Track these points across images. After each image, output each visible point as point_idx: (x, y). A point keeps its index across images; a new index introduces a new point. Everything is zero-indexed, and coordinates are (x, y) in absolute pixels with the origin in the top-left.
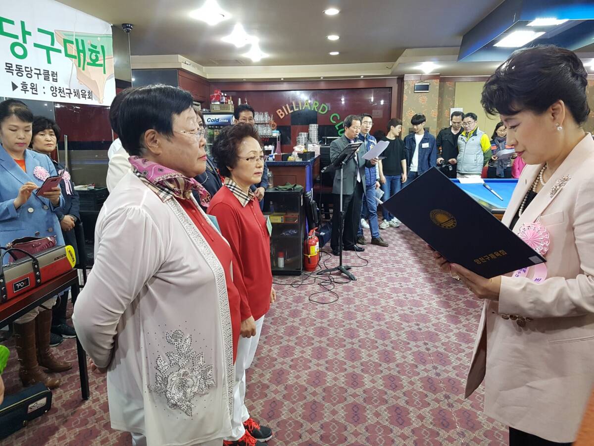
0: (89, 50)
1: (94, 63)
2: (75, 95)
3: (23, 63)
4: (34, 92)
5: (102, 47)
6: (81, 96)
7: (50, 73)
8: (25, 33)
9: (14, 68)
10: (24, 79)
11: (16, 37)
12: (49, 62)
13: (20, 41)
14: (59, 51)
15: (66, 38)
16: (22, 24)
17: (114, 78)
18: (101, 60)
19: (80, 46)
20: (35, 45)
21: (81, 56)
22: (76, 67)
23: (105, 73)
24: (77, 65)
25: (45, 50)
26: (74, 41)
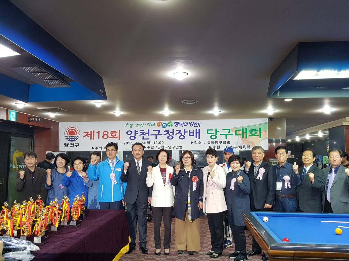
0: (250, 131)
1: (253, 135)
2: (239, 147)
3: (214, 140)
4: (218, 148)
5: (260, 129)
6: (242, 148)
7: (226, 142)
8: (216, 131)
9: (211, 142)
10: (215, 145)
11: (213, 134)
12: (226, 138)
13: (215, 134)
14: (233, 134)
15: (236, 129)
16: (216, 129)
17: (268, 139)
18: (258, 133)
19: (245, 131)
20: (221, 134)
21: (245, 134)
22: (241, 138)
23: (261, 138)
24: (242, 137)
25: (225, 135)
26: (241, 129)
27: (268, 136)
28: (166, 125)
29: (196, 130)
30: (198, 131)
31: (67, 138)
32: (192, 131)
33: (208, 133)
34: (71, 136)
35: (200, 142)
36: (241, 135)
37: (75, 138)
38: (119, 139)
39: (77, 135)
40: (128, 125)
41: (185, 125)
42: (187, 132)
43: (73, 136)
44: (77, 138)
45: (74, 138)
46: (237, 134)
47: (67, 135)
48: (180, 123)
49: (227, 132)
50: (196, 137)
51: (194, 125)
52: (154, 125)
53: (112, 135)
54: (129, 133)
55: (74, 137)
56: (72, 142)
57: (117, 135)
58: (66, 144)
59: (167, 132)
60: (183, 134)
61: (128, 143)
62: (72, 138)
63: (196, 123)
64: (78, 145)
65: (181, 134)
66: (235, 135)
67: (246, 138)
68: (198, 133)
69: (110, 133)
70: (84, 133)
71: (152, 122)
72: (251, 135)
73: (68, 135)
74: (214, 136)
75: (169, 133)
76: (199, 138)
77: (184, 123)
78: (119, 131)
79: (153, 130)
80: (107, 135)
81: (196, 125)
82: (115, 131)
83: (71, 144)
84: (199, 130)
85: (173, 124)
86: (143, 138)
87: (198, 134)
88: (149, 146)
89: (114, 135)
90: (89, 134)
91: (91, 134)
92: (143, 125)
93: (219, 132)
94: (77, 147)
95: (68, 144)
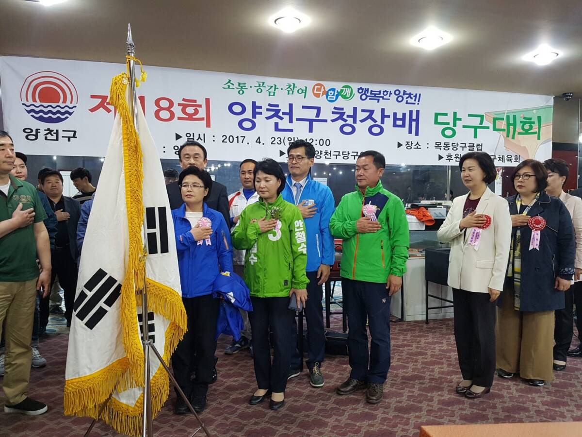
0: (521, 122)
1: (526, 132)
2: (500, 159)
3: (450, 141)
5: (539, 118)
6: (506, 160)
7: (475, 145)
8: (456, 119)
9: (442, 145)
10: (451, 151)
11: (448, 124)
12: (475, 137)
13: (451, 125)
14: (488, 128)
15: (496, 116)
17: (551, 142)
18: (535, 129)
19: (511, 121)
20: (464, 127)
22: (504, 136)
23: (540, 139)
24: (506, 136)
25: (473, 129)
26: (505, 118)
27: (551, 137)
29: (411, 112)
30: (414, 117)
31: (33, 111)
32: (400, 116)
33: (436, 122)
34: (46, 104)
35: (418, 143)
36: (504, 130)
37: (63, 114)
38: (208, 125)
39: (68, 103)
40: (231, 86)
41: (385, 97)
42: (389, 117)
43: (54, 105)
44: (70, 114)
45: (58, 112)
46: (497, 127)
47: (31, 102)
48: (372, 91)
50: (410, 132)
51: (405, 100)
52: (304, 92)
53: (184, 111)
54: (237, 109)
55: (58, 109)
56: (53, 126)
57: (202, 113)
58: (32, 131)
59: (340, 113)
60: (379, 123)
61: (236, 139)
62: (50, 112)
63: (410, 94)
64: (74, 137)
65: (375, 121)
66: (494, 130)
67: (513, 138)
68: (414, 120)
69: (179, 105)
70: (93, 97)
71: (300, 83)
72: (522, 131)
73: (34, 100)
74: (449, 130)
75: (345, 117)
76: (417, 134)
77: (382, 93)
78: (208, 101)
79: (304, 107)
80: (168, 109)
81: (410, 100)
82: (195, 101)
83: (50, 131)
84: (418, 112)
85: (355, 91)
87: (414, 123)
89: (190, 110)
90: (107, 103)
92: (275, 88)
93: (460, 119)
94: (69, 140)
95: (37, 130)
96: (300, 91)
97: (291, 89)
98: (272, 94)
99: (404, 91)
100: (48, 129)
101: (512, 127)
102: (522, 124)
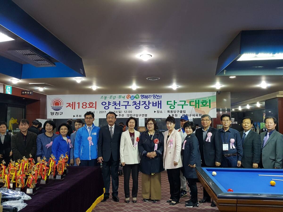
0: (201, 102)
1: (204, 106)
2: (193, 116)
3: (173, 110)
4: (176, 116)
5: (210, 100)
6: (195, 116)
7: (183, 111)
10: (173, 113)
11: (172, 104)
12: (183, 108)
14: (188, 105)
15: (191, 101)
16: (174, 101)
17: (216, 109)
18: (208, 104)
19: (197, 102)
20: (178, 105)
21: (197, 105)
22: (194, 108)
23: (210, 108)
24: (195, 107)
25: (182, 106)
26: (195, 101)
27: (216, 107)
28: (134, 97)
29: (158, 101)
30: (160, 103)
31: (53, 108)
32: (155, 103)
33: (168, 104)
34: (56, 106)
35: (161, 111)
36: (194, 105)
37: (60, 108)
38: (96, 109)
39: (61, 106)
40: (103, 98)
41: (150, 97)
42: (151, 103)
43: (58, 106)
44: (61, 108)
45: (59, 108)
46: (191, 105)
47: (53, 106)
48: (145, 96)
49: (183, 103)
50: (158, 107)
51: (156, 98)
52: (124, 97)
53: (89, 105)
54: (104, 104)
55: (59, 107)
56: (57, 111)
57: (94, 105)
58: (52, 113)
59: (135, 103)
60: (148, 105)
61: (103, 112)
62: (57, 108)
63: (158, 96)
64: (62, 114)
65: (146, 105)
66: (190, 106)
67: (199, 108)
68: (160, 104)
69: (88, 104)
70: (67, 103)
71: (123, 95)
72: (202, 105)
73: (54, 105)
74: (172, 106)
75: (137, 104)
76: (161, 108)
77: (148, 96)
78: (96, 102)
79: (124, 102)
80: (85, 105)
81: (158, 98)
82: (93, 102)
83: (56, 113)
84: (161, 101)
85: (140, 96)
86: (115, 108)
87: (160, 105)
88: (120, 115)
89: (91, 105)
90: (71, 105)
91: (72, 105)
92: (115, 97)
93: (176, 103)
94: (61, 115)
95: (54, 113)
96: (123, 97)
97: (120, 97)
98: (114, 99)
99: (156, 95)
100: (56, 112)
101: (198, 104)
102: (202, 103)
